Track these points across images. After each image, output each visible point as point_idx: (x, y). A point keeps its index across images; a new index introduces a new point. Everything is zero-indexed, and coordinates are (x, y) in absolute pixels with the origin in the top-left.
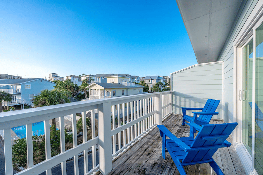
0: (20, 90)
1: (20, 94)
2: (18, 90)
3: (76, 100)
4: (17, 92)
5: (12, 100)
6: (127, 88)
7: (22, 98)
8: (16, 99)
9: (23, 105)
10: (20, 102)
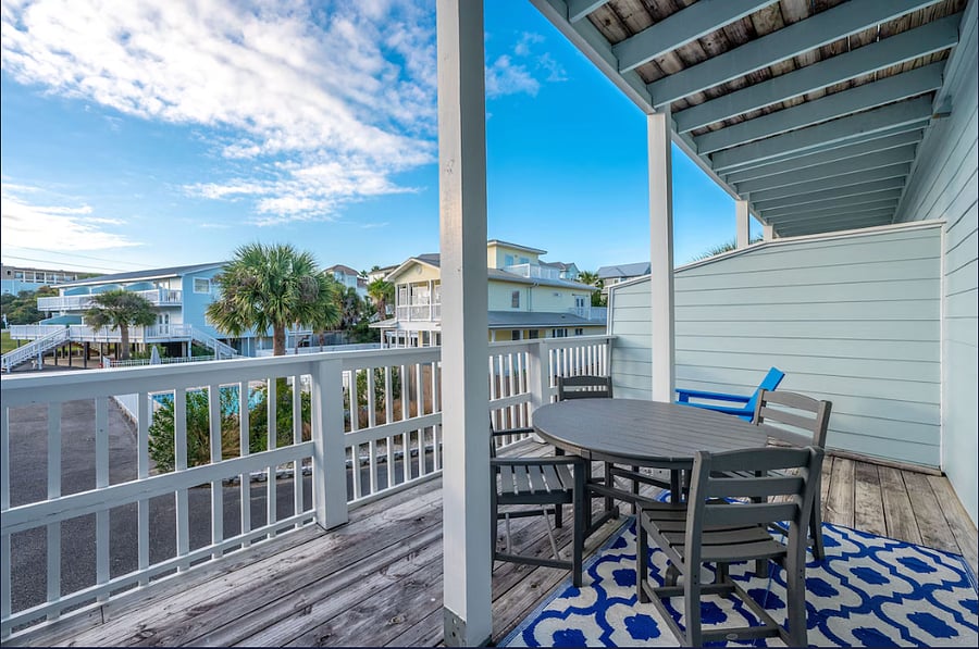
0: (179, 295)
1: (177, 309)
2: (174, 294)
3: (353, 339)
4: (172, 300)
5: (157, 327)
6: (529, 284)
7: (185, 322)
8: (167, 322)
9: (187, 343)
10: (181, 333)
